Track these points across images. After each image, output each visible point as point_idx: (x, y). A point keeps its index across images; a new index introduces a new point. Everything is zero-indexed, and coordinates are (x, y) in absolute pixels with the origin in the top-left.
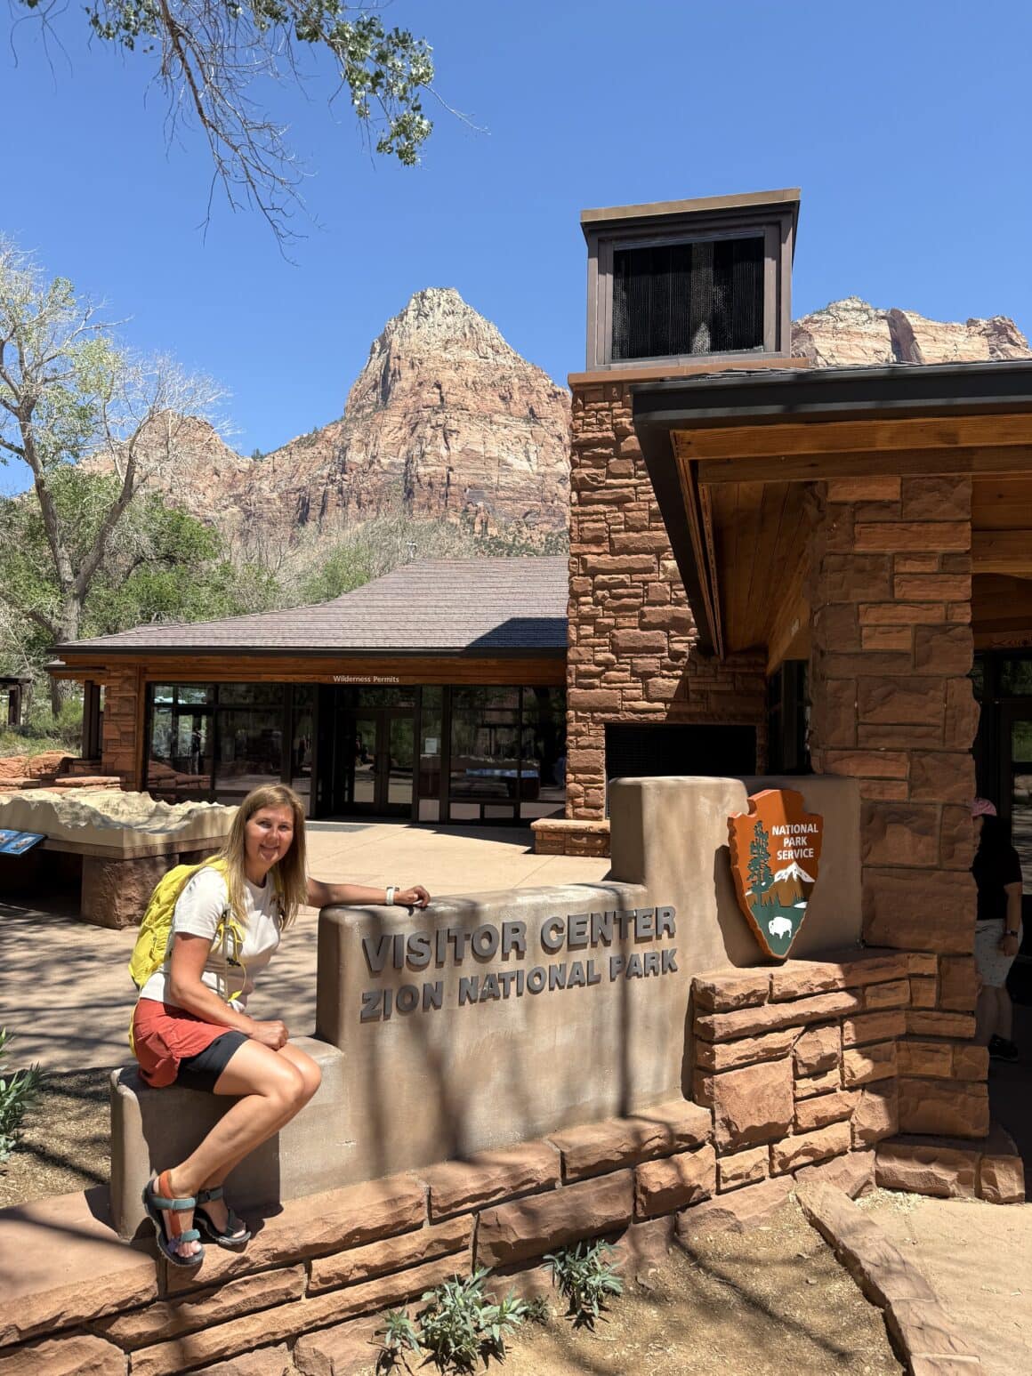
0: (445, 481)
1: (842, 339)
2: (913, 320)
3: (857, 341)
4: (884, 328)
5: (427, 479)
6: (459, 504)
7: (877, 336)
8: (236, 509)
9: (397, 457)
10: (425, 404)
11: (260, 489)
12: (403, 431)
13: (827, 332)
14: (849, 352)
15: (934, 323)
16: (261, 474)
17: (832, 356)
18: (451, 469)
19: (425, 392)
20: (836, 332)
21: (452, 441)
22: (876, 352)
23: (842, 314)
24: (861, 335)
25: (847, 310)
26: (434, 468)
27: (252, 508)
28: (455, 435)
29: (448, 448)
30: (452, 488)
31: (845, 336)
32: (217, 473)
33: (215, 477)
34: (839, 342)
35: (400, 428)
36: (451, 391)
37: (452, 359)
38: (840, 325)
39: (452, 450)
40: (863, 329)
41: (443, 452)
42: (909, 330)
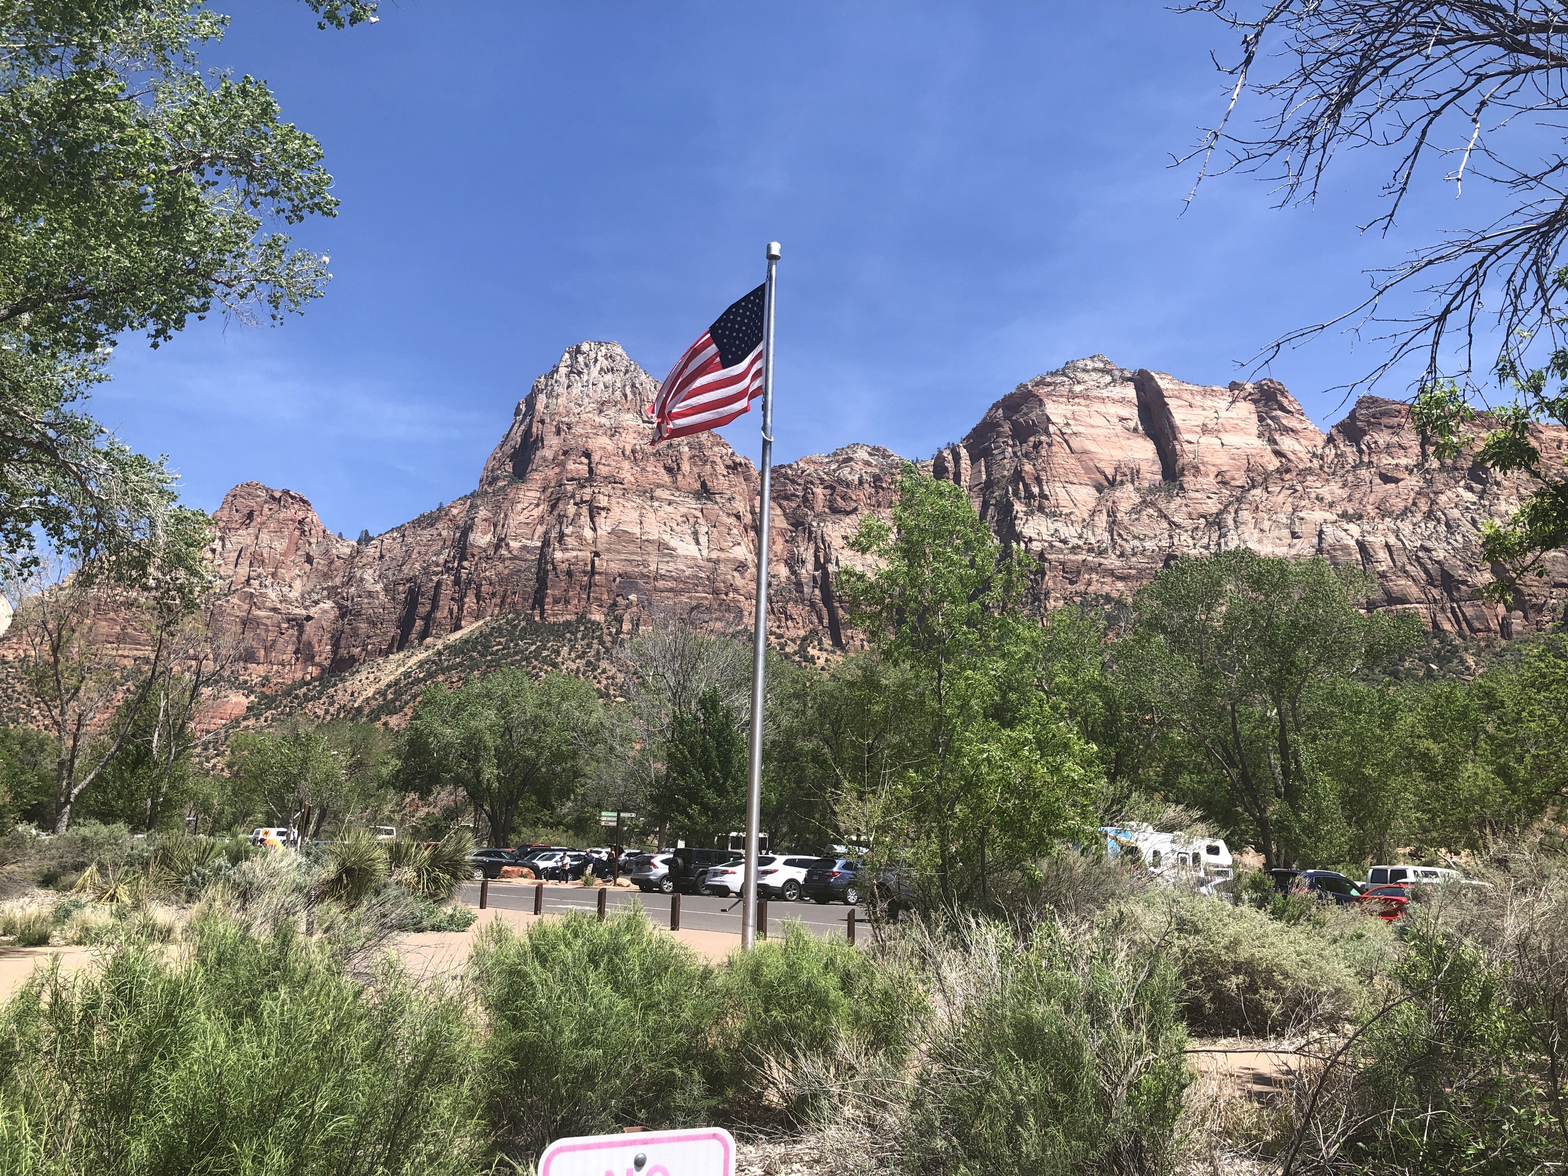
0: (589, 568)
1: (1079, 404)
2: (1163, 383)
3: (1097, 406)
4: (1130, 392)
5: (565, 566)
6: (605, 597)
7: (1123, 401)
8: (328, 605)
9: (532, 539)
10: (569, 476)
11: (362, 580)
12: (541, 508)
13: (1062, 396)
14: (1089, 420)
15: (1190, 387)
16: (364, 561)
17: (1068, 424)
18: (597, 554)
19: (571, 462)
20: (1072, 396)
21: (600, 520)
22: (1122, 419)
23: (1080, 375)
24: (1103, 400)
25: (1087, 371)
26: (575, 553)
27: (349, 603)
28: (603, 514)
29: (594, 529)
30: (597, 577)
31: (1082, 401)
32: (309, 559)
33: (307, 567)
34: (1075, 408)
35: (538, 505)
36: (603, 461)
37: (608, 424)
38: (1078, 388)
39: (599, 531)
40: (1105, 393)
41: (588, 533)
42: (1159, 394)
